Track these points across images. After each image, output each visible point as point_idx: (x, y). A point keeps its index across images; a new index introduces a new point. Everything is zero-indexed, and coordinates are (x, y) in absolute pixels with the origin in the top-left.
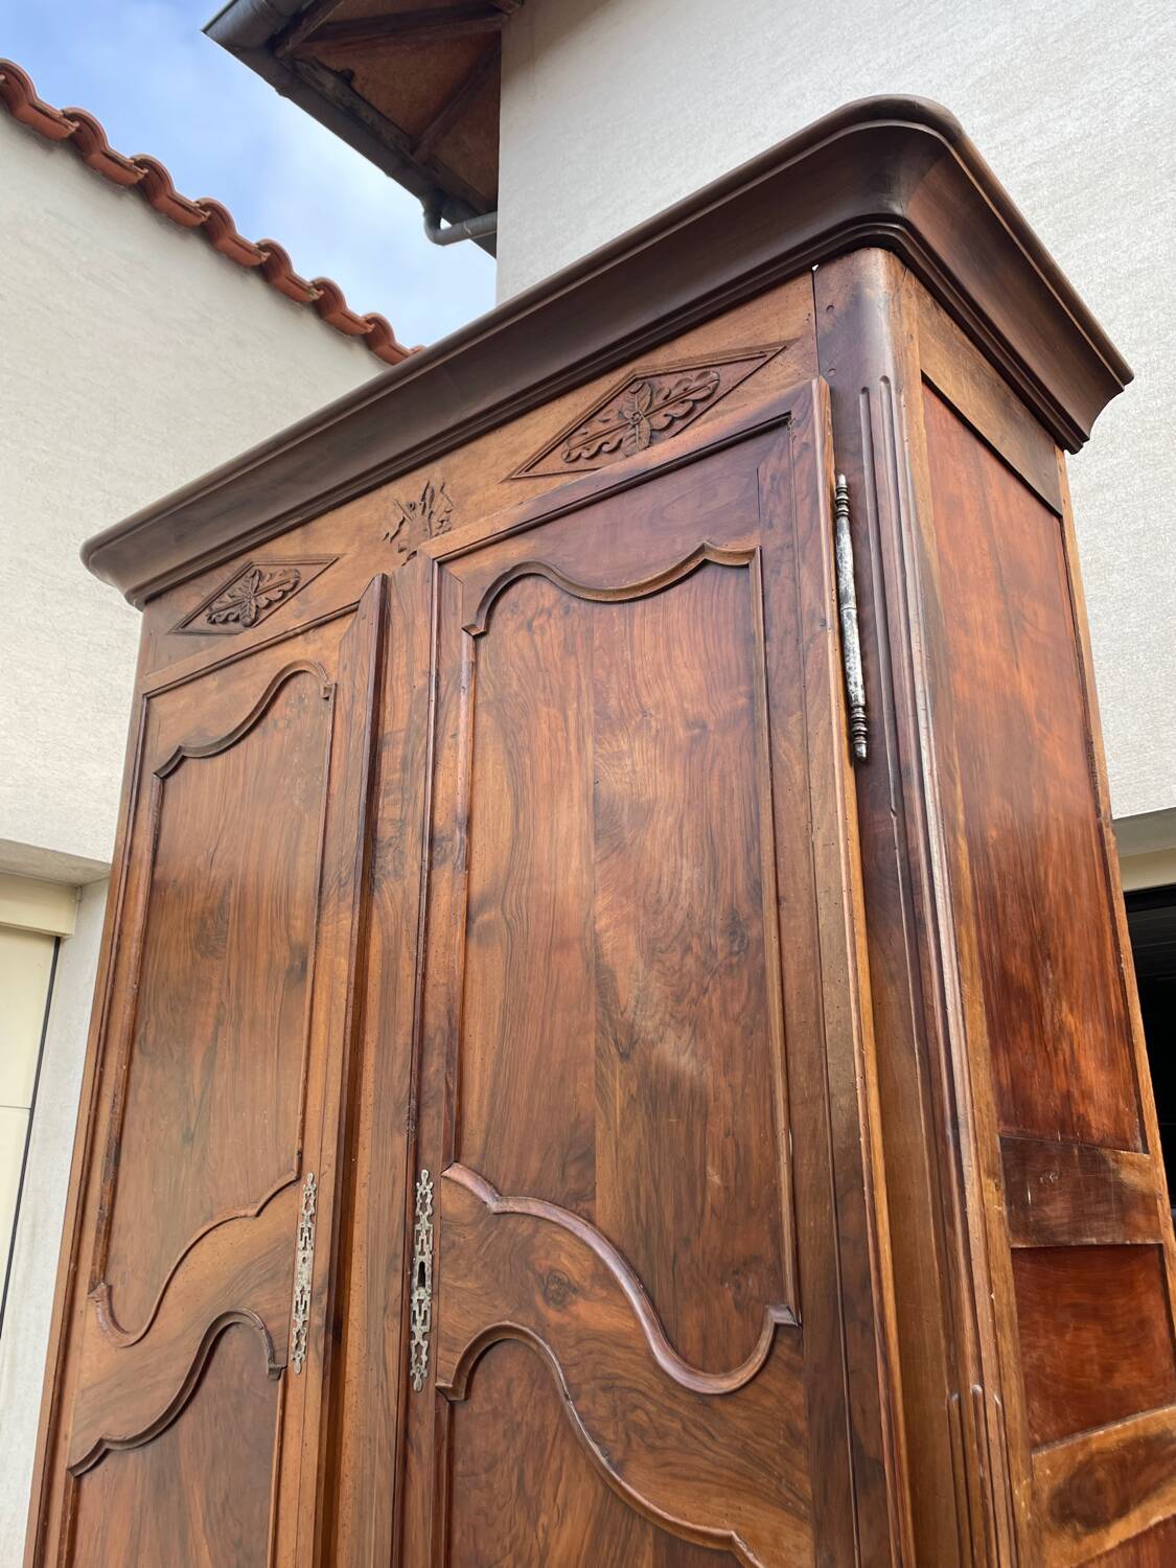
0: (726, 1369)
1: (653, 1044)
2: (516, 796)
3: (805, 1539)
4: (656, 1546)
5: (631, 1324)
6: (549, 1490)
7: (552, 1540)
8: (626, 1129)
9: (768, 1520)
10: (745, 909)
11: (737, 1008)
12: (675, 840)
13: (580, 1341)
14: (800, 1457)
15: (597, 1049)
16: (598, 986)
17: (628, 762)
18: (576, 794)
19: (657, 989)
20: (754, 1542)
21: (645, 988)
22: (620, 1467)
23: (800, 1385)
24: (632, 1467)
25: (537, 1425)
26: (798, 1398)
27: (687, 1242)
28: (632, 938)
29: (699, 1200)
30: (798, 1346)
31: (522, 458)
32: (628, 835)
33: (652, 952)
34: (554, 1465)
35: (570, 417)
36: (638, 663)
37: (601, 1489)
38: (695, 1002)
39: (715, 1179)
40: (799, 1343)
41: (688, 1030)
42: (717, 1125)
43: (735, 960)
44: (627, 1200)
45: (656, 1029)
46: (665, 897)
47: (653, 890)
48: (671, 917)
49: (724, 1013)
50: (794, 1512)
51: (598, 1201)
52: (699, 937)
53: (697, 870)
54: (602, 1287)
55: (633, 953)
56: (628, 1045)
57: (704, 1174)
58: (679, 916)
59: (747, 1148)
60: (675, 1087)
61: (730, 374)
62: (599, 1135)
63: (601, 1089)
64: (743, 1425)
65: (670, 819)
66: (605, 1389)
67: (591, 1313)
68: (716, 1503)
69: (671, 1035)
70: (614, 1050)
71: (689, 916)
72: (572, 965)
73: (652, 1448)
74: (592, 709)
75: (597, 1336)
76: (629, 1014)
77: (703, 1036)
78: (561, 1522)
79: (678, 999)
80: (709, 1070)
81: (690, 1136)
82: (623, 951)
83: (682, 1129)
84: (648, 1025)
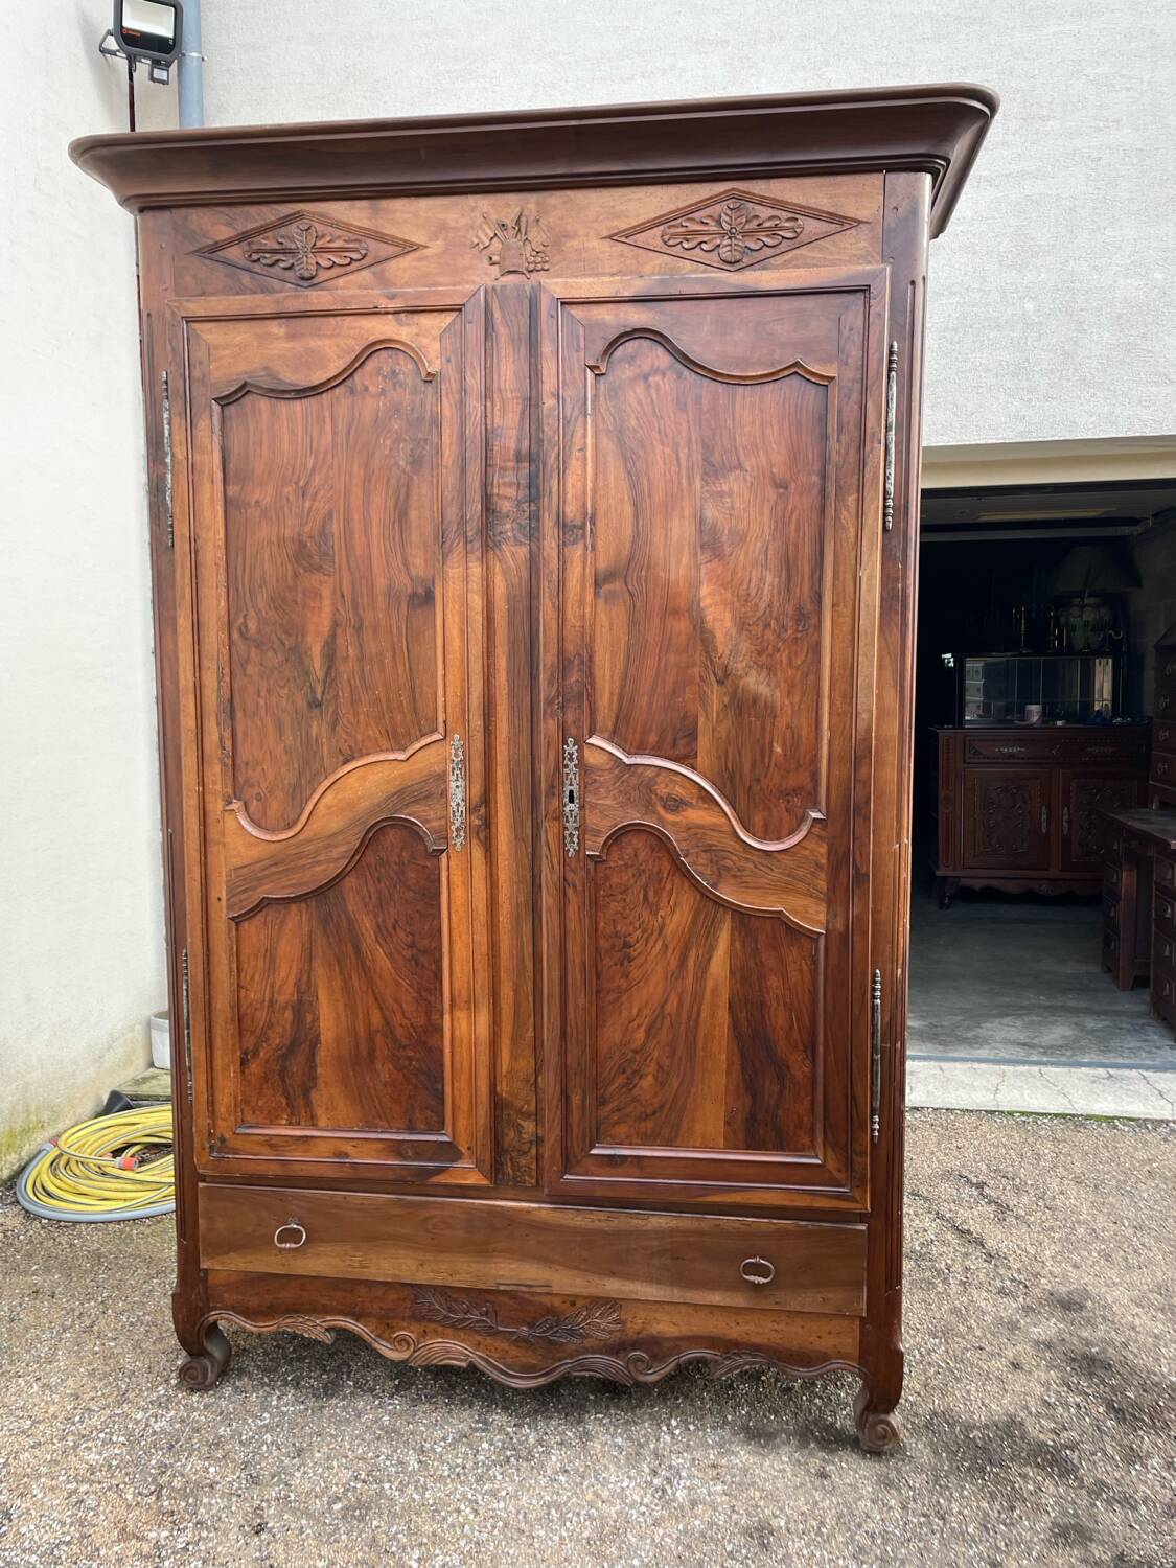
0: (779, 839)
1: (741, 677)
2: (635, 505)
3: (823, 908)
4: (732, 918)
5: (724, 820)
6: (665, 900)
7: (667, 922)
8: (719, 722)
9: (800, 902)
10: (808, 607)
11: (799, 662)
12: (763, 557)
13: (689, 829)
14: (822, 875)
15: (701, 677)
16: (702, 640)
17: (728, 500)
18: (686, 513)
19: (745, 647)
20: (794, 912)
21: (736, 645)
22: (714, 886)
23: (825, 845)
24: (720, 886)
25: (656, 870)
26: (823, 849)
27: (758, 780)
28: (728, 615)
29: (767, 761)
30: (824, 828)
31: (623, 225)
32: (727, 550)
33: (742, 625)
34: (668, 887)
35: (673, 207)
36: (738, 431)
37: (698, 897)
38: (771, 656)
39: (778, 749)
40: (826, 826)
41: (765, 673)
42: (782, 722)
43: (799, 635)
44: (719, 758)
45: (744, 669)
46: (753, 593)
47: (745, 586)
48: (756, 605)
49: (790, 663)
50: (817, 898)
51: (699, 759)
52: (776, 619)
53: (777, 580)
54: (705, 802)
55: (728, 624)
56: (724, 677)
57: (771, 747)
58: (762, 606)
59: (799, 736)
60: (754, 702)
61: (812, 226)
62: (700, 724)
63: (704, 700)
64: (791, 864)
65: (759, 544)
66: (704, 851)
67: (697, 816)
68: (772, 898)
69: (753, 673)
70: (713, 679)
71: (770, 606)
72: (681, 626)
73: (735, 877)
74: (700, 457)
75: (699, 827)
76: (725, 660)
77: (775, 675)
78: (673, 911)
79: (759, 654)
80: (778, 694)
81: (763, 728)
82: (720, 620)
83: (758, 723)
84: (739, 666)
